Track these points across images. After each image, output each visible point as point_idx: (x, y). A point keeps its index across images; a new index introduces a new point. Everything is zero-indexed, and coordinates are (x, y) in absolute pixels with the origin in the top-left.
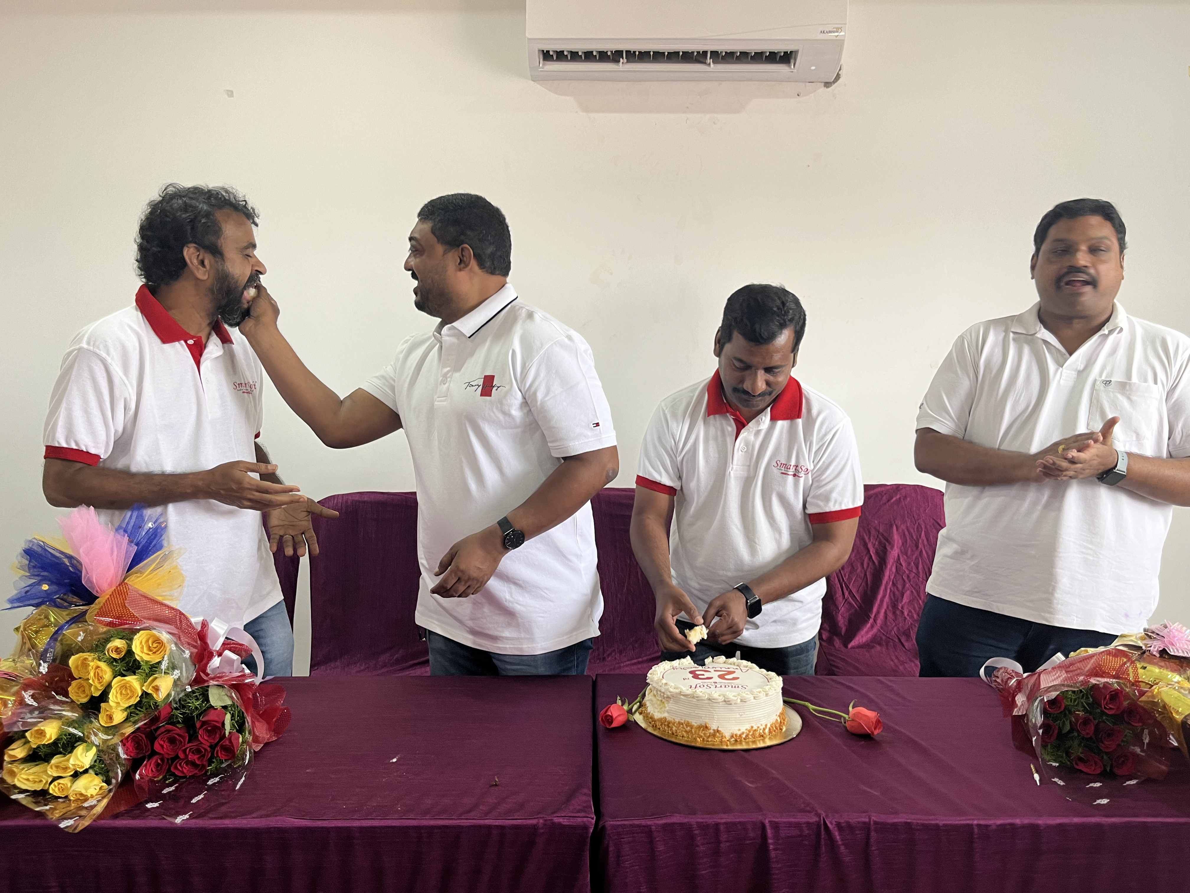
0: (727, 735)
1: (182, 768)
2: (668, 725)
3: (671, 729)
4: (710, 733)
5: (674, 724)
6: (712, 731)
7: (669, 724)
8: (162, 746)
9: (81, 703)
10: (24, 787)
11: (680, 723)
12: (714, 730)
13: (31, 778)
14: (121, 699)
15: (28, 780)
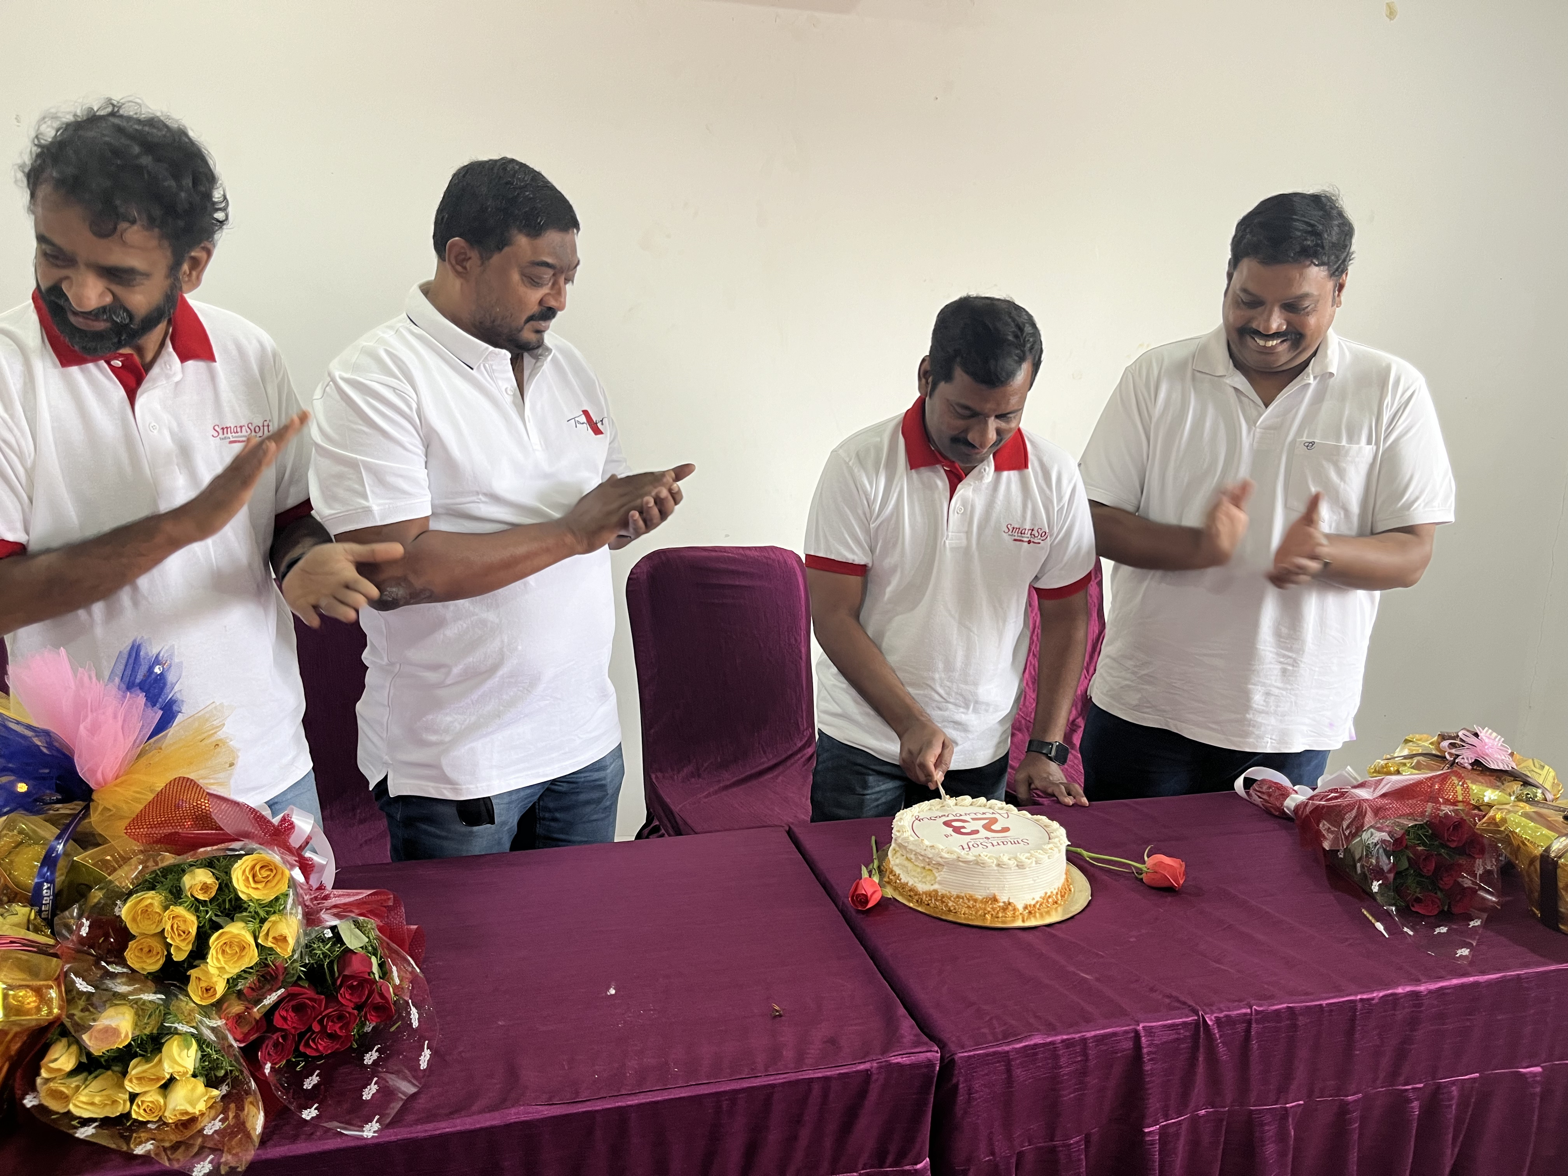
0: (1020, 907)
1: (316, 1045)
2: (941, 900)
3: (947, 906)
4: (999, 907)
5: (950, 899)
6: (1001, 904)
7: (943, 899)
8: (285, 1019)
9: (148, 973)
10: (86, 1115)
11: (958, 897)
12: (1004, 902)
13: (97, 1100)
14: (226, 962)
15: (92, 1104)
